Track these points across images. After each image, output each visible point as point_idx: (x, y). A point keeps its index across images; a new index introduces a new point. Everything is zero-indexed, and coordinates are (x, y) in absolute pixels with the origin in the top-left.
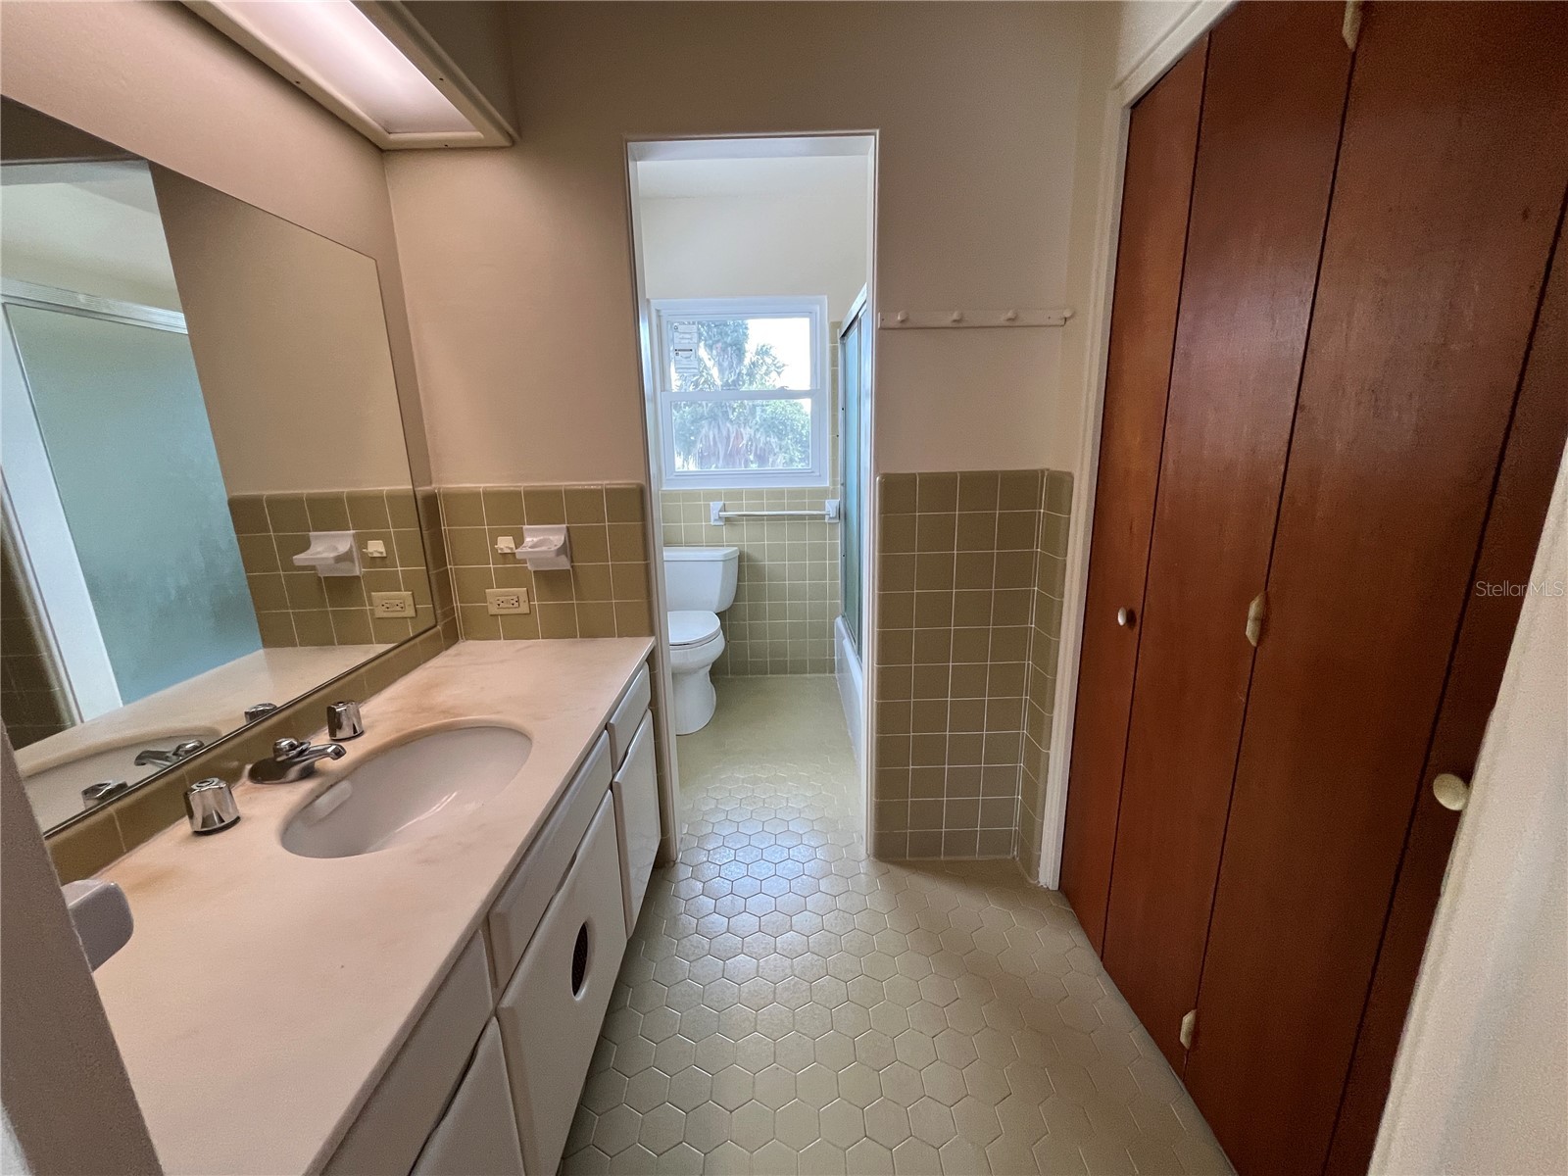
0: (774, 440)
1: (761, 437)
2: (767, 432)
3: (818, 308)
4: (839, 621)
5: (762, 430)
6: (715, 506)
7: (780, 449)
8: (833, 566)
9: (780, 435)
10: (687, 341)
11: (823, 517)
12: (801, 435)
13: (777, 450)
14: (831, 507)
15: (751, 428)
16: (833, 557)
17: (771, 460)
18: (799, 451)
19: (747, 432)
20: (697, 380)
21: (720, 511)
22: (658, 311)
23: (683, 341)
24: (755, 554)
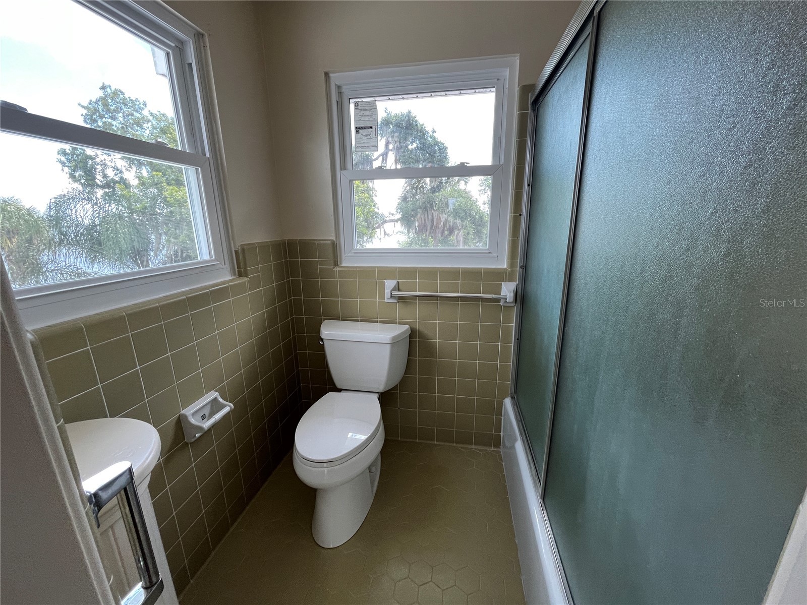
0: (458, 221)
1: (451, 219)
2: (455, 217)
3: (507, 73)
4: (508, 403)
5: (452, 215)
6: (390, 284)
7: (462, 227)
8: (506, 349)
9: (463, 219)
10: (367, 118)
11: (498, 300)
12: (475, 218)
13: (460, 227)
14: (508, 290)
15: (445, 214)
16: (506, 339)
17: (456, 233)
18: (473, 228)
19: (443, 217)
20: (417, 186)
21: (393, 290)
22: (339, 87)
23: (363, 118)
24: (426, 331)
